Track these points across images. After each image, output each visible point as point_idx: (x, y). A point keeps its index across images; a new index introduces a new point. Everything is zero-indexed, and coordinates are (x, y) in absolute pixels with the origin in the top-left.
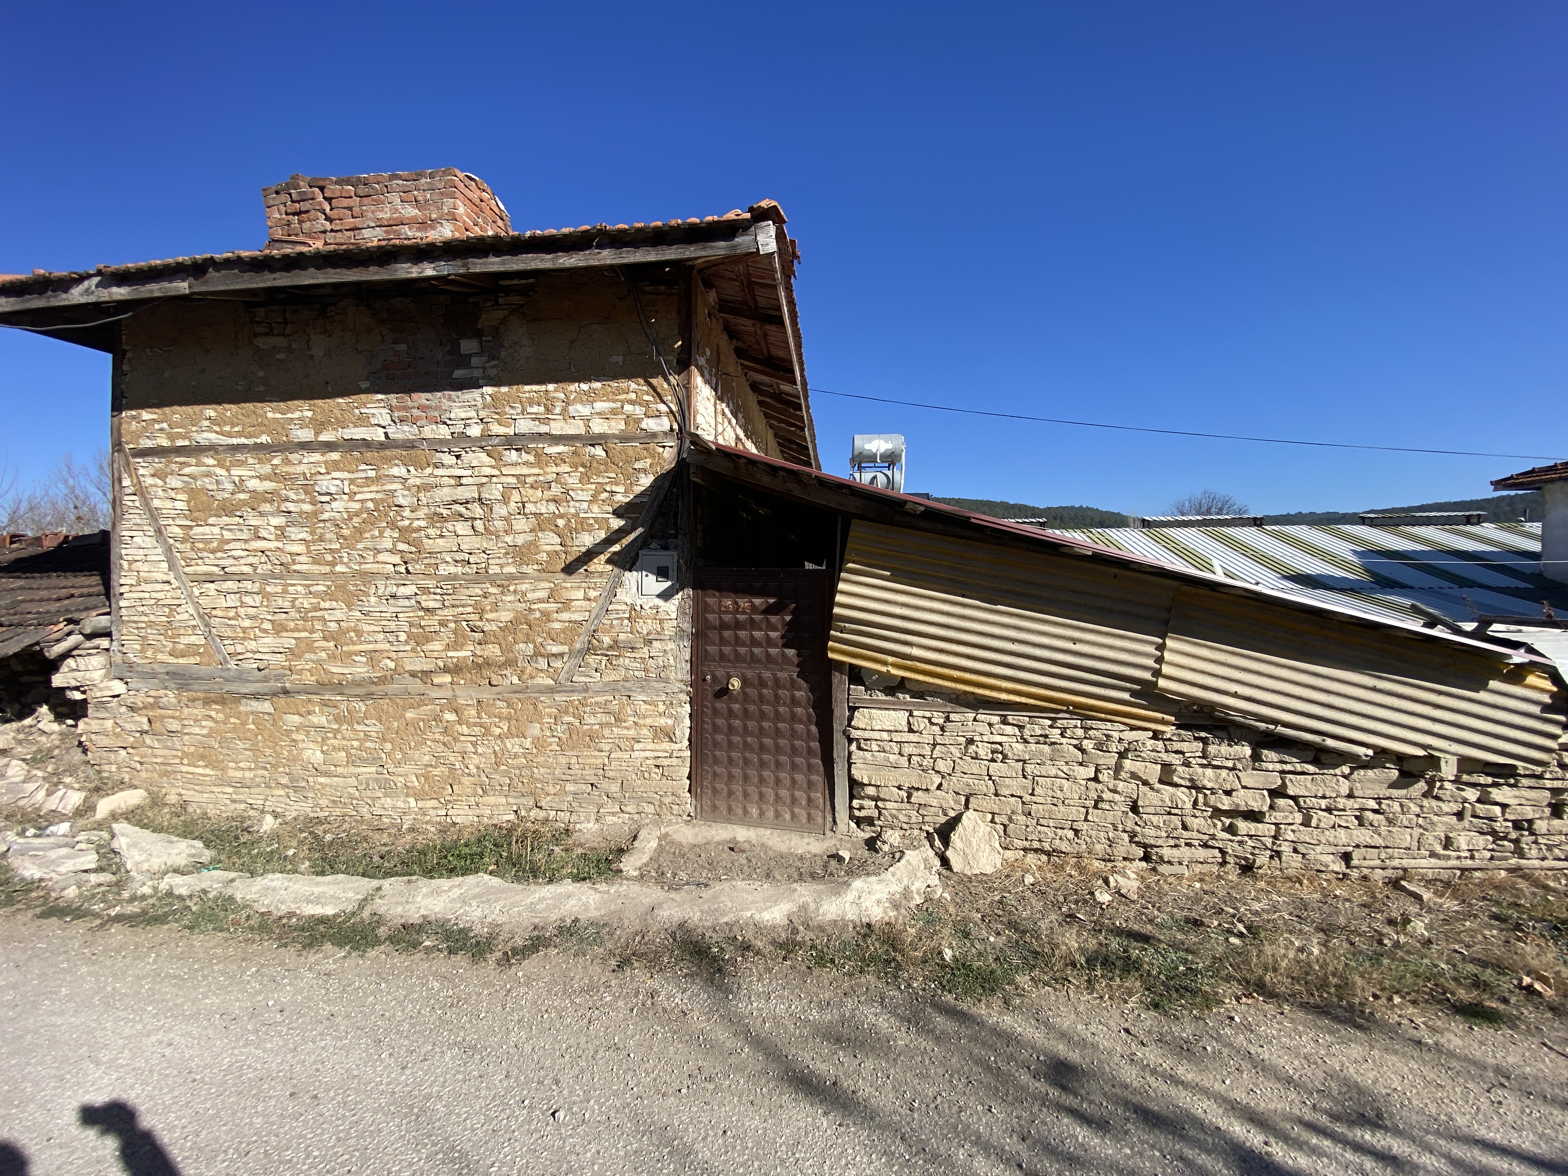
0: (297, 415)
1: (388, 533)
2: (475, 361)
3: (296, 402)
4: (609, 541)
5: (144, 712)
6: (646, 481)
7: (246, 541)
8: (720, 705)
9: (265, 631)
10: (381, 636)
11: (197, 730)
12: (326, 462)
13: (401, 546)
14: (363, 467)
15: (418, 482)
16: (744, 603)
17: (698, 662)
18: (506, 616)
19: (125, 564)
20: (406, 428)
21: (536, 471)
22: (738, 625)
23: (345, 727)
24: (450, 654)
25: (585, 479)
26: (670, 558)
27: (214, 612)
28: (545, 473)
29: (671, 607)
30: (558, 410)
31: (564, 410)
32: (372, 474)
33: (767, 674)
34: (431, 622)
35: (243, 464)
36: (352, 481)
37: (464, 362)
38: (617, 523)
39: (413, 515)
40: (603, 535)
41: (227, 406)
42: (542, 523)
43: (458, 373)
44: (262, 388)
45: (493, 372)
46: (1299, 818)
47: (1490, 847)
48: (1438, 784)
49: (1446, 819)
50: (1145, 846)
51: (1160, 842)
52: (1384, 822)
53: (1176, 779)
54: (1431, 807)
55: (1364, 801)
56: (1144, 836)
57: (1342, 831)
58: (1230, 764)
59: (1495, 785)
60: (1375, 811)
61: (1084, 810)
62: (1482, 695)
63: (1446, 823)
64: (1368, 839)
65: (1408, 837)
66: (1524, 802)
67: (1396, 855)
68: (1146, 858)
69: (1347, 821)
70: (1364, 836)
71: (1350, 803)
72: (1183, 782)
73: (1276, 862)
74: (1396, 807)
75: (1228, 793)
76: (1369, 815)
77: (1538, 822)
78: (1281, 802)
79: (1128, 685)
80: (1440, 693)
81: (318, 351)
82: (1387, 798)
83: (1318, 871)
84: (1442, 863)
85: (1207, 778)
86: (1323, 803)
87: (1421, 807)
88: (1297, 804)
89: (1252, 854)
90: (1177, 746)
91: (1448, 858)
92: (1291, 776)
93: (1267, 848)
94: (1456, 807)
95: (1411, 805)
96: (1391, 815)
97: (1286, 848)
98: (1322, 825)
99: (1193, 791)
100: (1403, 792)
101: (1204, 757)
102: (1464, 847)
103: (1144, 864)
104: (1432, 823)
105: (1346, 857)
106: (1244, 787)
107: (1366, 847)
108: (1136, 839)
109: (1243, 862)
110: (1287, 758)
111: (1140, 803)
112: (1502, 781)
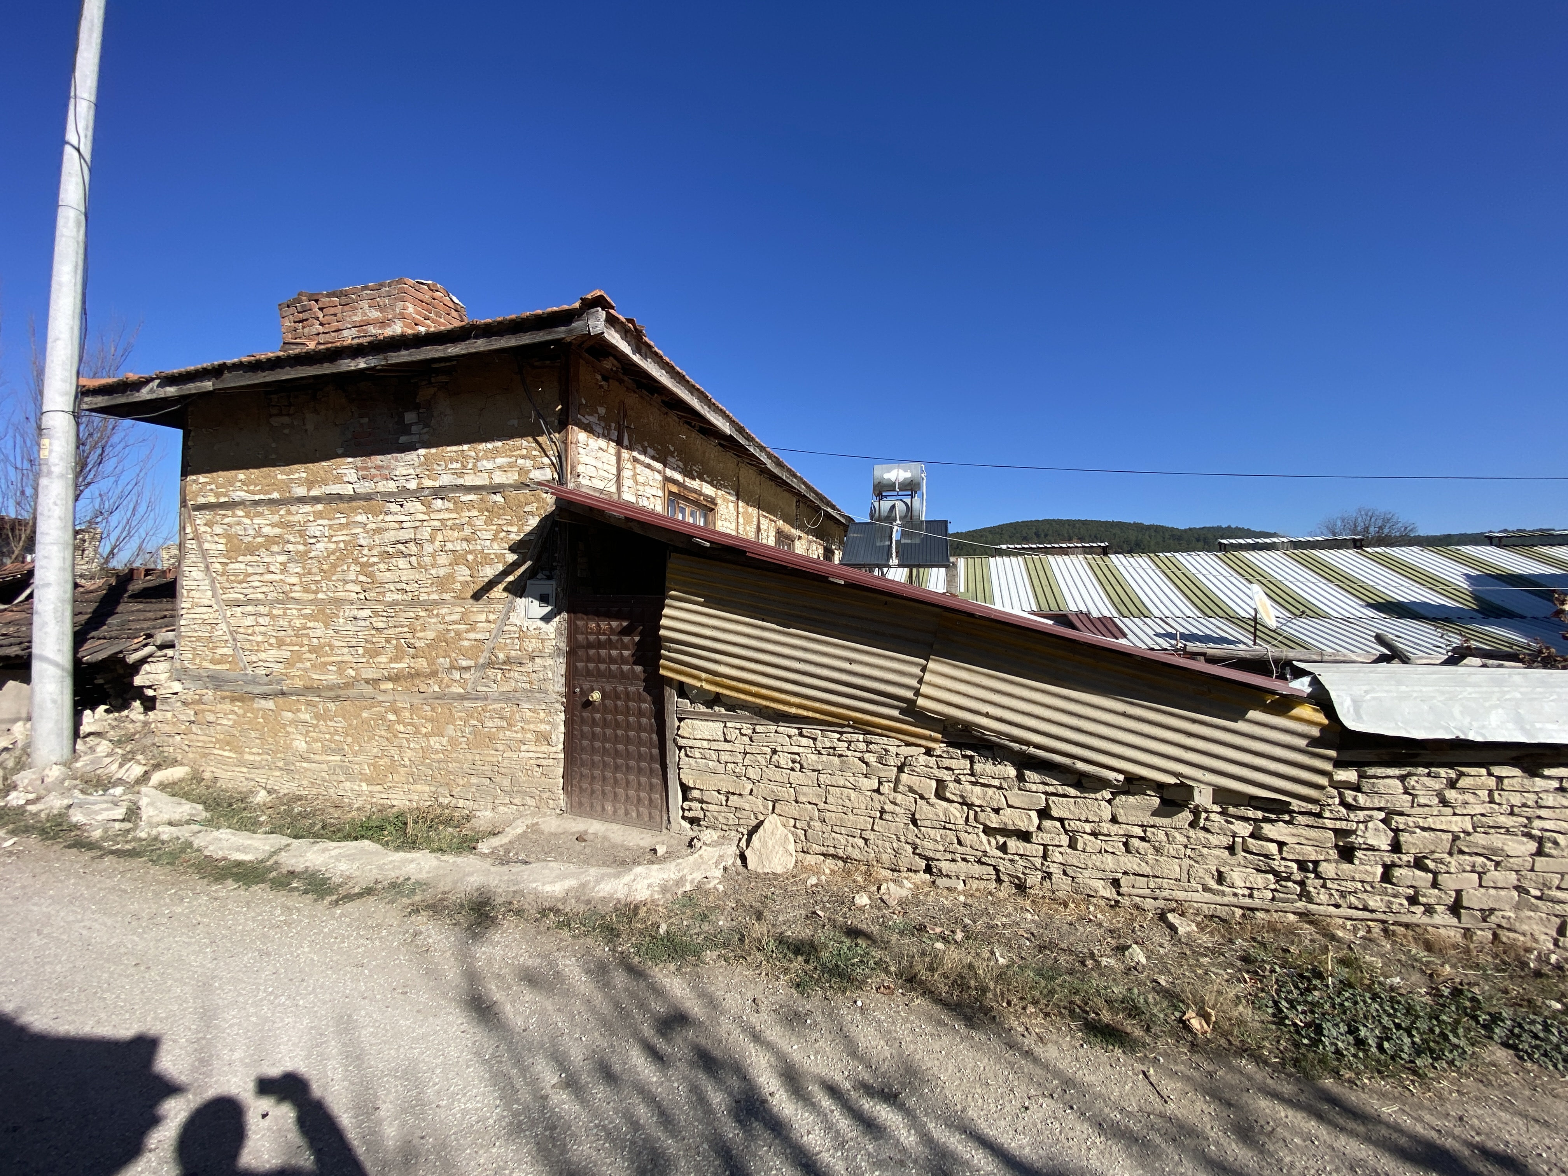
0: (296, 476)
1: (353, 567)
2: (414, 429)
3: (296, 466)
4: (505, 573)
5: (192, 706)
6: (534, 522)
7: (262, 574)
8: (585, 714)
9: (271, 645)
10: (346, 650)
11: (225, 722)
12: (314, 512)
13: (362, 578)
14: (338, 515)
15: (374, 526)
16: (604, 625)
17: (571, 676)
18: (431, 635)
19: (185, 592)
20: (367, 484)
21: (454, 515)
22: (599, 645)
23: (322, 723)
24: (392, 665)
25: (488, 522)
26: (550, 587)
27: (240, 630)
28: (461, 517)
29: (550, 629)
30: (470, 466)
31: (475, 465)
32: (343, 521)
33: (620, 688)
34: (379, 639)
35: (260, 515)
36: (331, 527)
37: (406, 430)
38: (512, 557)
39: (370, 553)
40: (501, 567)
41: (252, 470)
42: (458, 558)
43: (403, 439)
44: (274, 456)
45: (426, 437)
46: (1065, 840)
47: (1273, 887)
48: (1204, 815)
49: (1217, 852)
50: (927, 859)
51: (938, 856)
52: (1151, 851)
53: (948, 795)
54: (1198, 839)
55: (1129, 827)
56: (923, 848)
57: (1110, 857)
58: (996, 783)
59: (1266, 820)
60: (1142, 839)
61: (871, 820)
62: (1241, 726)
63: (1218, 857)
64: (1135, 867)
65: (1178, 869)
66: (1304, 841)
67: (1165, 886)
68: (928, 870)
69: (1114, 847)
70: (1131, 863)
71: (1114, 829)
72: (955, 799)
73: (1047, 884)
74: (1161, 835)
75: (997, 811)
76: (1135, 842)
77: (1324, 864)
78: (1047, 823)
79: (895, 703)
80: (1194, 721)
81: (310, 427)
82: (1152, 826)
83: (1089, 896)
84: (1218, 899)
85: (976, 795)
86: (1088, 828)
87: (1188, 837)
88: (1063, 826)
89: (1023, 873)
90: (947, 763)
91: (1223, 894)
92: (1054, 798)
93: (1036, 869)
94: (1226, 841)
95: (1177, 835)
96: (1157, 844)
97: (1054, 869)
98: (1088, 849)
99: (965, 808)
100: (1166, 821)
101: (972, 774)
102: (1239, 883)
103: (928, 876)
104: (1202, 855)
105: (1116, 883)
106: (1009, 806)
107: (1134, 874)
108: (917, 851)
109: (1016, 881)
110: (1048, 780)
111: (917, 816)
112: (1273, 816)
